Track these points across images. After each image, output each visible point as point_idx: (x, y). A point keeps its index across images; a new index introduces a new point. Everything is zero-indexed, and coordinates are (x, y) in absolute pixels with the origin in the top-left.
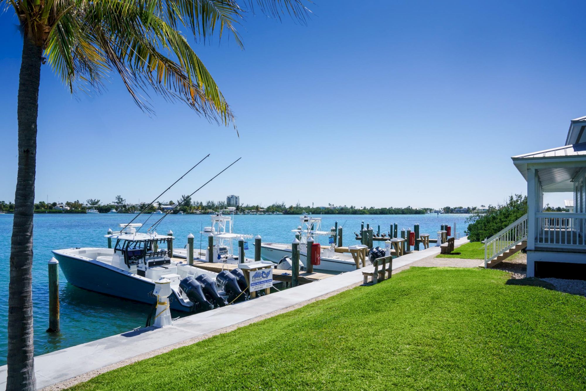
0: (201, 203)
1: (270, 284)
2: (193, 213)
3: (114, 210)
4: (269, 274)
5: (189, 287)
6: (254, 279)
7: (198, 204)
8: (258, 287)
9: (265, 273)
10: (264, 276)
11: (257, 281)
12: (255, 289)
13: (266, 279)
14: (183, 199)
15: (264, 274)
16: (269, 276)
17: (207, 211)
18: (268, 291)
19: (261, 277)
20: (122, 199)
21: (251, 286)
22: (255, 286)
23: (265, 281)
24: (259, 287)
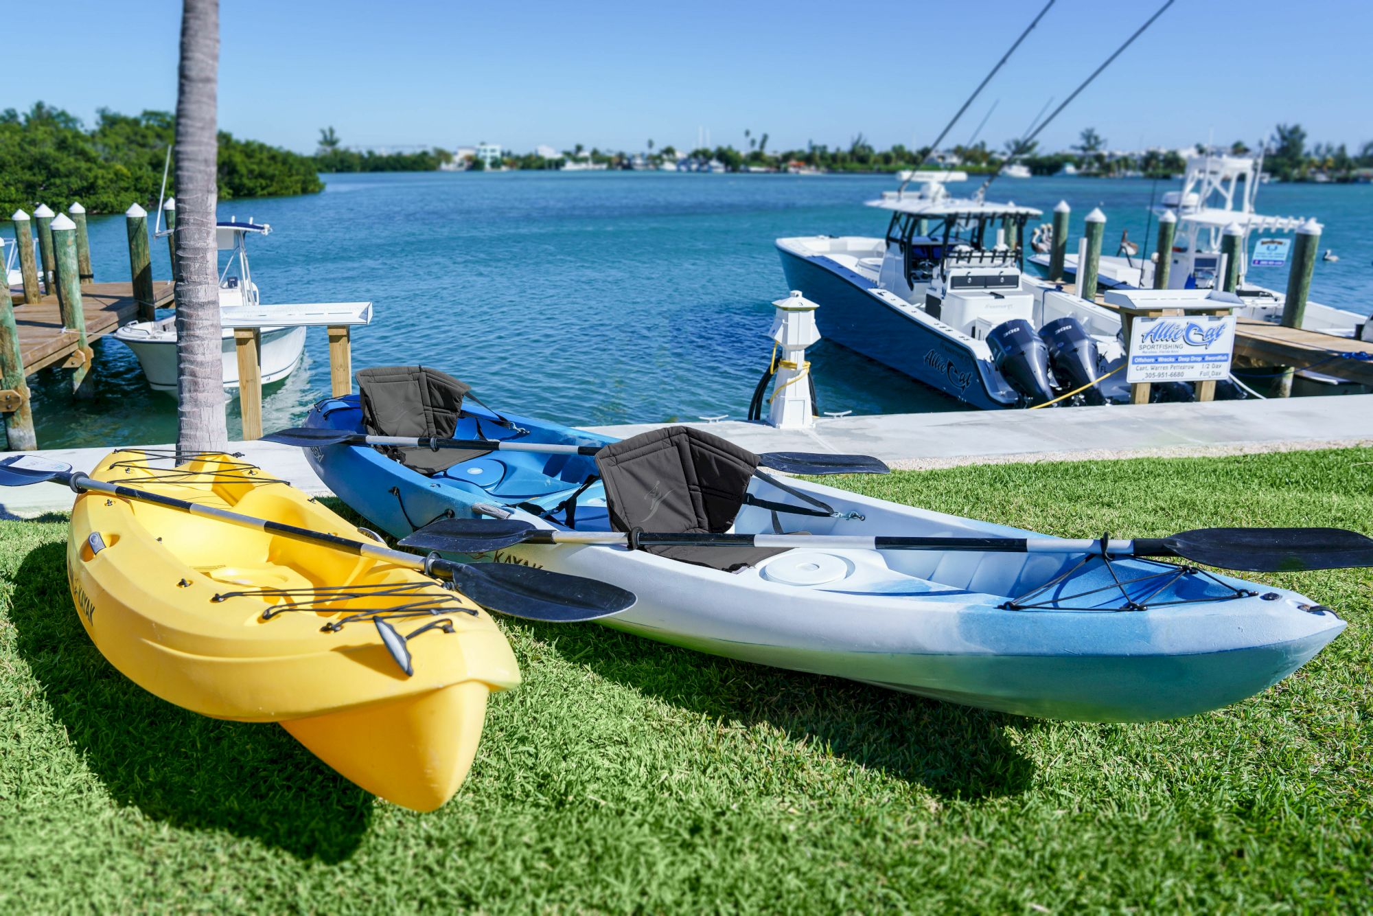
0: (1342, 149)
1: (1216, 370)
2: (1302, 180)
3: (1070, 169)
4: (1218, 335)
5: (1005, 346)
6: (1148, 342)
7: (1329, 150)
8: (1161, 371)
9: (1200, 330)
10: (1194, 337)
11: (1157, 352)
12: (1148, 375)
13: (1201, 350)
14: (1277, 136)
15: (1192, 332)
16: (1214, 343)
17: (1354, 173)
18: (1208, 391)
19: (1180, 341)
20: (1096, 138)
21: (1134, 363)
22: (1149, 366)
23: (1196, 356)
24: (1169, 371)
